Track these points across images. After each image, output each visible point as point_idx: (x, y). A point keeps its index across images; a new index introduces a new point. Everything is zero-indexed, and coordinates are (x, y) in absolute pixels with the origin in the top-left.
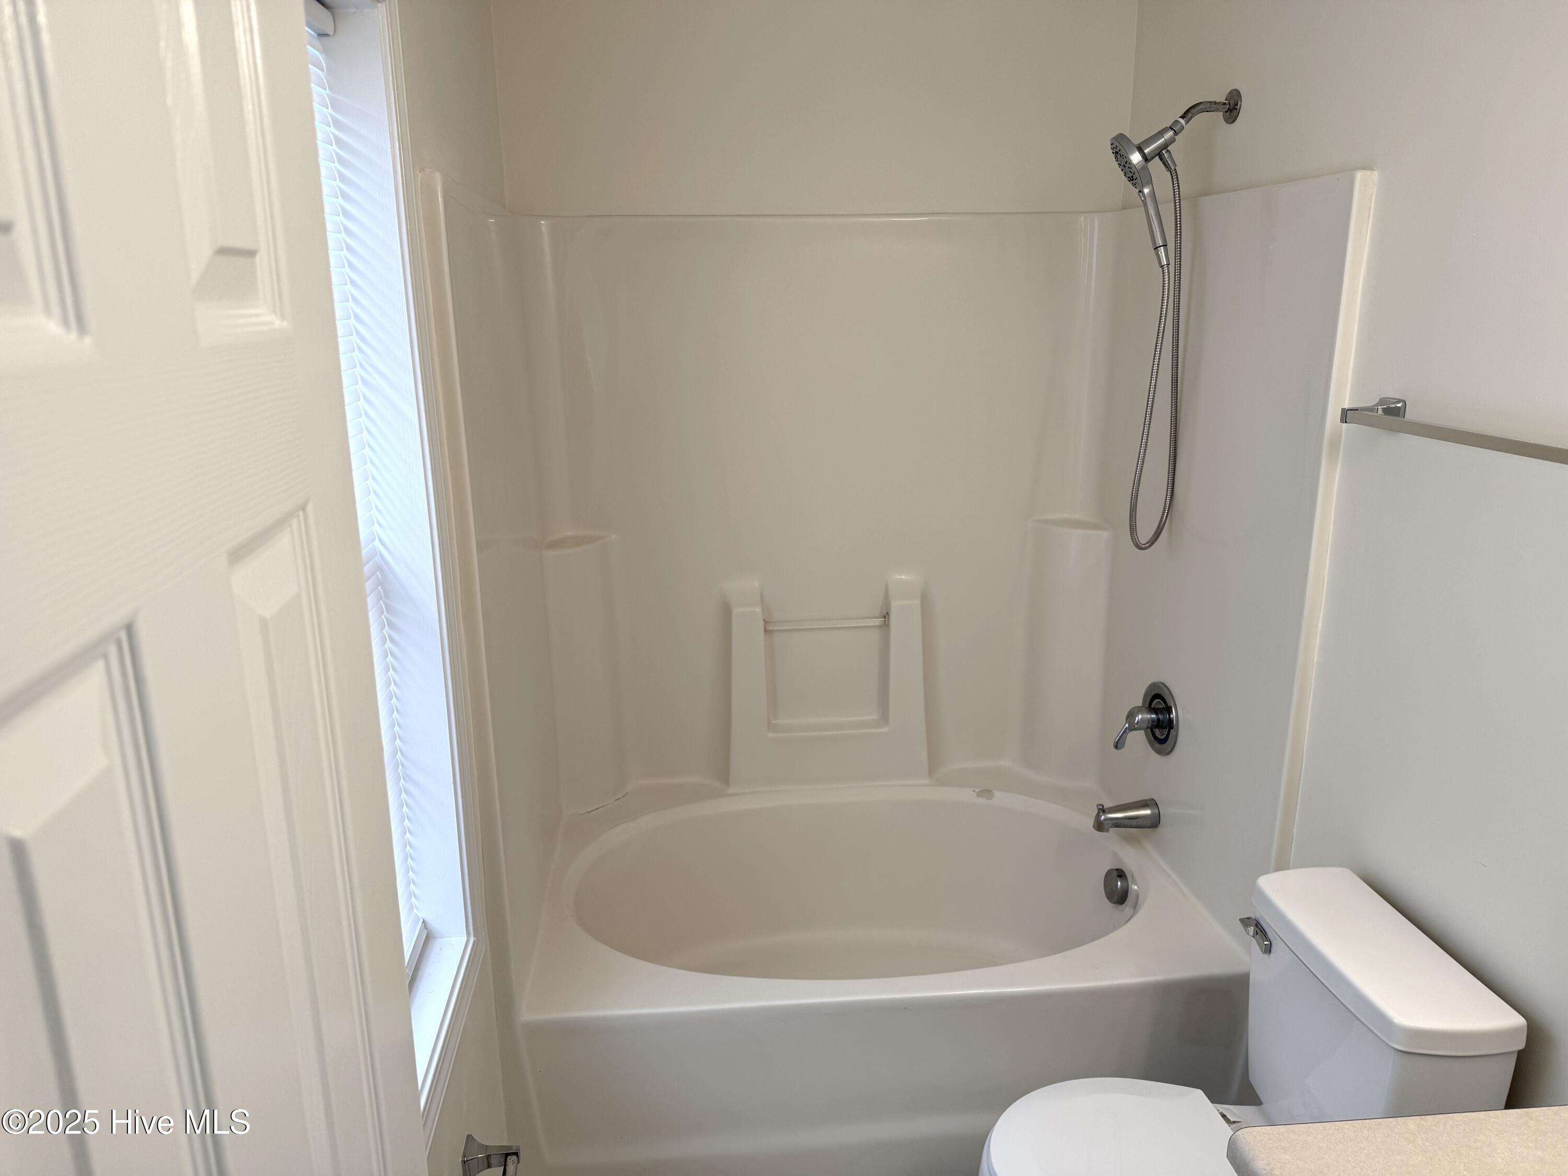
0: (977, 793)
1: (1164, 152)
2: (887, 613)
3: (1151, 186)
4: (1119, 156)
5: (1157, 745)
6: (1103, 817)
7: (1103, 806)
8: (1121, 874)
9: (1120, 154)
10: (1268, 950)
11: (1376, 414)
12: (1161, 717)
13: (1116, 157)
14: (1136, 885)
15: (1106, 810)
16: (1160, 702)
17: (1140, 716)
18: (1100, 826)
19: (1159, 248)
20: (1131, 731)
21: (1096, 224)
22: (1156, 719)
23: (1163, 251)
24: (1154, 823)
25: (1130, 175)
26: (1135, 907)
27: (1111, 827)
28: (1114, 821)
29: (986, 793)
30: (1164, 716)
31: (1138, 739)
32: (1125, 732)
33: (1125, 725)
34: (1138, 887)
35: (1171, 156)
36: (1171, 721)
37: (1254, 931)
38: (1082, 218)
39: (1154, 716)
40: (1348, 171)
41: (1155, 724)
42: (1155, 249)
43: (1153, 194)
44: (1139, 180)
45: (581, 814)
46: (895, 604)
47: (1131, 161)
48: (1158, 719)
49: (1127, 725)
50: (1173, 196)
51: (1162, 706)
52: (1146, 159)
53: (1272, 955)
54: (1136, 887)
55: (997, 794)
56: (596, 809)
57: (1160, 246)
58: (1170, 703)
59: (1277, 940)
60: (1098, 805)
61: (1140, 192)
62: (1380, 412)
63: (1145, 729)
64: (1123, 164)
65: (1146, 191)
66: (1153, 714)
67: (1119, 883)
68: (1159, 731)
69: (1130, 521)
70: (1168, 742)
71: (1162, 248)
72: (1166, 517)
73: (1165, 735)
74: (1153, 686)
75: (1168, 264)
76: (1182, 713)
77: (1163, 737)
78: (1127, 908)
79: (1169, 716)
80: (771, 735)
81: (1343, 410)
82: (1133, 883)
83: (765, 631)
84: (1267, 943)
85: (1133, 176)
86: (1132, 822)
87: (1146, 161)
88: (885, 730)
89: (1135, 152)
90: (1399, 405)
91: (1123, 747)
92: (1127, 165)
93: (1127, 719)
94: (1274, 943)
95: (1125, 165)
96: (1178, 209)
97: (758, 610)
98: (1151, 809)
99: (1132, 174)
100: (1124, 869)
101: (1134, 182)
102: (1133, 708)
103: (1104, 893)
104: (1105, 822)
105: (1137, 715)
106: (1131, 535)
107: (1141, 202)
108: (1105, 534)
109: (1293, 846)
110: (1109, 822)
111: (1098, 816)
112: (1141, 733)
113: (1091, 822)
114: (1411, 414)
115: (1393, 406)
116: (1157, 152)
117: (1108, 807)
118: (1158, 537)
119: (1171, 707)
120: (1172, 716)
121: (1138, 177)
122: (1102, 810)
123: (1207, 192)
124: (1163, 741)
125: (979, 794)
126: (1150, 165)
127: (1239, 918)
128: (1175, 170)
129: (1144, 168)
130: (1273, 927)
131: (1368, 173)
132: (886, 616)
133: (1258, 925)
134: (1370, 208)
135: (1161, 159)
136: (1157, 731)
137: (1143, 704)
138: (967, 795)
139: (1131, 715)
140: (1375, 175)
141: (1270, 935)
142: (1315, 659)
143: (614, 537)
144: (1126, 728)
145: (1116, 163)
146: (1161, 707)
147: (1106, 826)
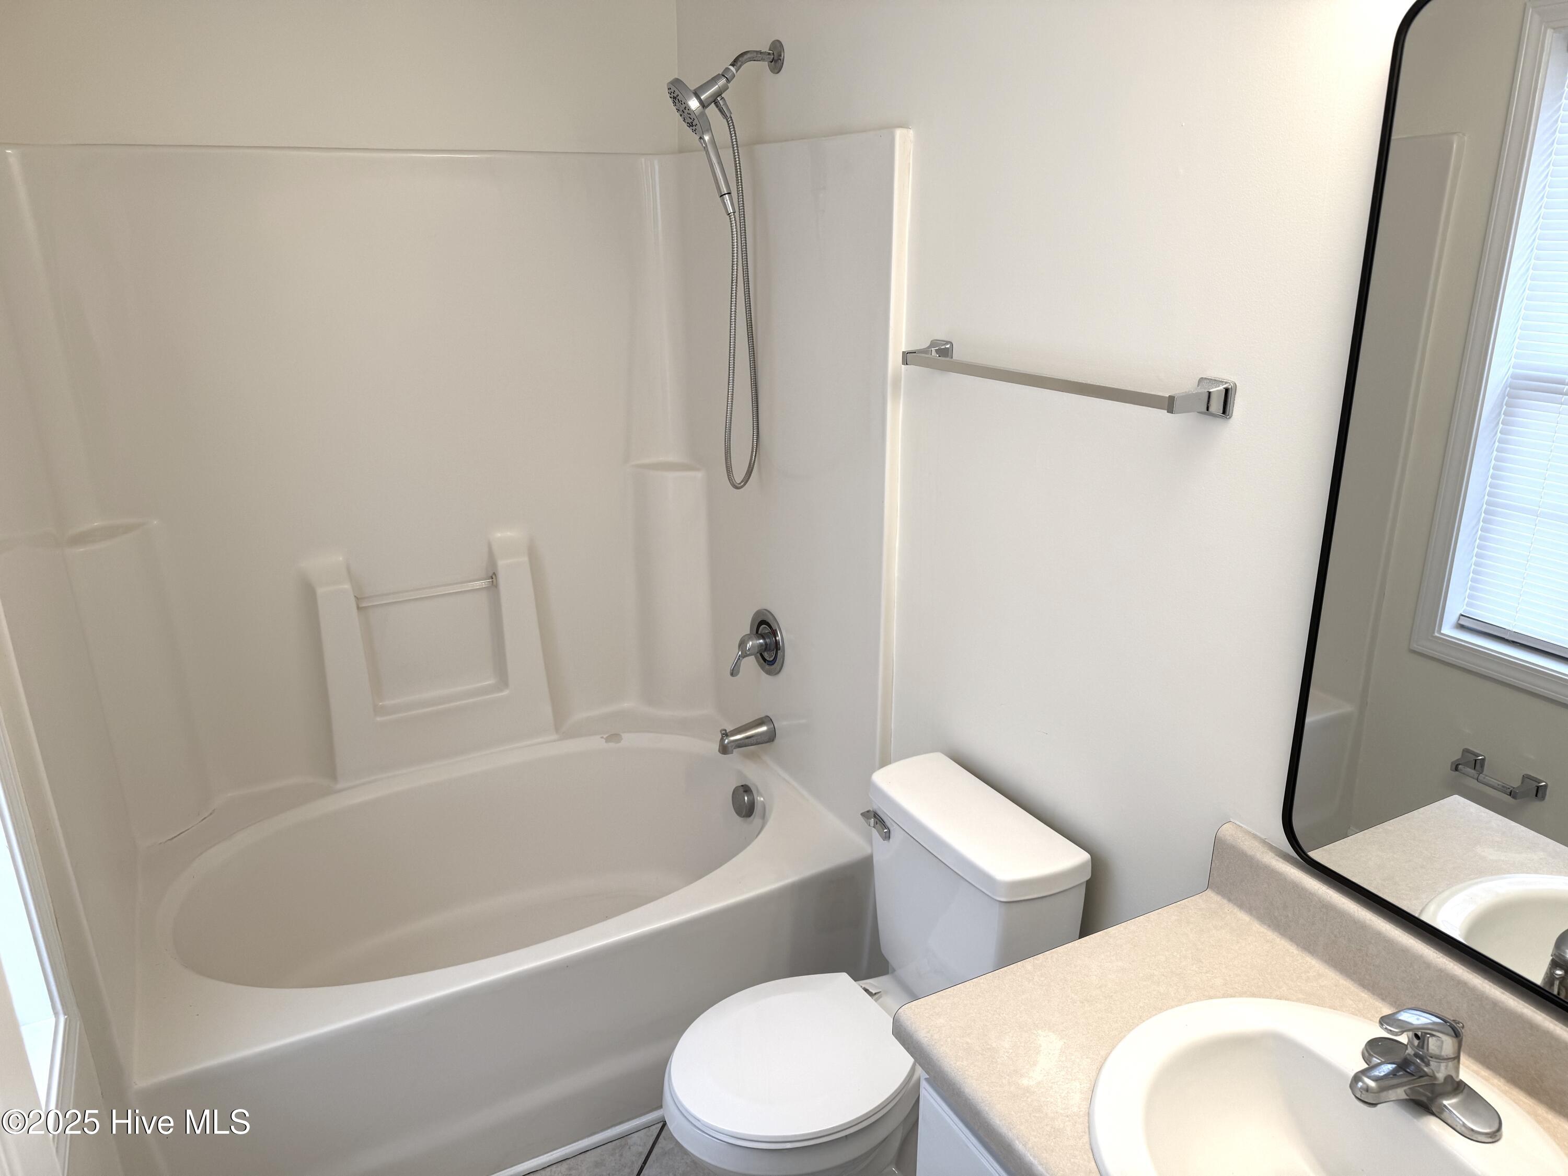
0: (605, 739)
1: (719, 99)
2: (494, 574)
3: (710, 133)
4: (677, 101)
5: (767, 667)
6: (726, 741)
7: (726, 730)
8: (746, 789)
9: (678, 99)
10: (887, 836)
11: (929, 356)
12: (768, 640)
13: (674, 102)
14: (762, 796)
15: (729, 734)
16: (766, 627)
17: (751, 643)
18: (724, 750)
19: (724, 196)
20: (743, 658)
21: (657, 167)
22: (764, 644)
23: (728, 199)
24: (771, 737)
25: (690, 121)
26: (764, 817)
27: (734, 748)
28: (737, 743)
29: (614, 737)
30: (771, 640)
31: (750, 664)
32: (739, 659)
33: (739, 652)
34: (764, 799)
35: (725, 104)
36: (777, 643)
37: (874, 822)
38: (643, 160)
39: (761, 641)
40: (889, 128)
41: (764, 648)
42: (721, 196)
43: (713, 140)
44: (698, 127)
45: (161, 843)
46: (501, 563)
47: (689, 107)
48: (766, 644)
49: (740, 653)
50: (731, 143)
51: (768, 630)
52: (704, 105)
53: (891, 839)
54: (762, 799)
55: (625, 736)
56: (179, 835)
57: (725, 194)
58: (775, 626)
59: (893, 826)
60: (721, 731)
61: (701, 138)
62: (934, 353)
63: (755, 655)
64: (681, 109)
65: (707, 138)
66: (759, 639)
67: (746, 798)
68: (767, 654)
69: (726, 463)
70: (776, 663)
71: (727, 195)
72: (755, 456)
73: (774, 657)
74: (758, 613)
75: (734, 212)
76: (786, 635)
77: (772, 659)
78: (756, 820)
79: (776, 639)
80: (378, 719)
81: (903, 353)
82: (758, 796)
83: (358, 608)
84: (886, 830)
85: (692, 122)
86: (752, 741)
87: (703, 107)
88: (506, 693)
89: (692, 98)
90: (948, 346)
91: (739, 672)
92: (686, 111)
93: (739, 646)
94: (891, 829)
95: (684, 110)
96: (737, 154)
97: (347, 586)
98: (767, 726)
99: (692, 120)
100: (750, 785)
101: (694, 128)
102: (744, 636)
103: (733, 810)
104: (729, 745)
105: (748, 642)
106: (728, 476)
107: (703, 149)
108: (699, 475)
109: (892, 739)
110: (732, 744)
111: (722, 740)
112: (752, 658)
113: (716, 746)
114: (957, 355)
115: (943, 347)
116: (712, 99)
117: (729, 730)
118: (750, 475)
119: (776, 630)
120: (777, 638)
121: (698, 123)
122: (726, 734)
123: (760, 140)
124: (772, 663)
125: (608, 740)
126: (707, 111)
127: (860, 813)
128: (731, 117)
129: (703, 114)
130: (889, 814)
131: (904, 131)
132: (493, 576)
133: (875, 815)
134: (909, 164)
135: (717, 106)
136: (766, 655)
137: (750, 632)
138: (596, 743)
139: (742, 644)
140: (911, 133)
141: (888, 823)
142: (896, 575)
143: (155, 522)
144: (739, 656)
145: (674, 108)
146: (767, 632)
147: (730, 749)
